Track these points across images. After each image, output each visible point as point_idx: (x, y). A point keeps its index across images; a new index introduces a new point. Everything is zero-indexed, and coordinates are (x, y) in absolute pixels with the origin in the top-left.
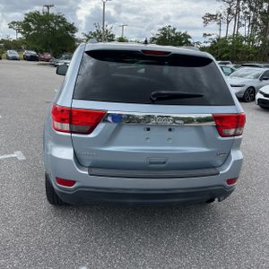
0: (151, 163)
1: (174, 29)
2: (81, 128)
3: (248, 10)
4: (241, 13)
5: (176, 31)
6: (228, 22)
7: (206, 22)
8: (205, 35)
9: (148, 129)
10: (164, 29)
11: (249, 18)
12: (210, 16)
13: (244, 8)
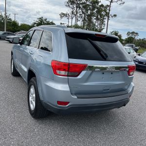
0: (104, 90)
1: (46, 19)
2: (73, 73)
3: (81, 13)
4: (78, 15)
5: (47, 20)
6: (72, 18)
7: (61, 17)
8: (61, 23)
9: (103, 73)
10: (40, 18)
11: (82, 17)
12: (63, 14)
13: (79, 12)
